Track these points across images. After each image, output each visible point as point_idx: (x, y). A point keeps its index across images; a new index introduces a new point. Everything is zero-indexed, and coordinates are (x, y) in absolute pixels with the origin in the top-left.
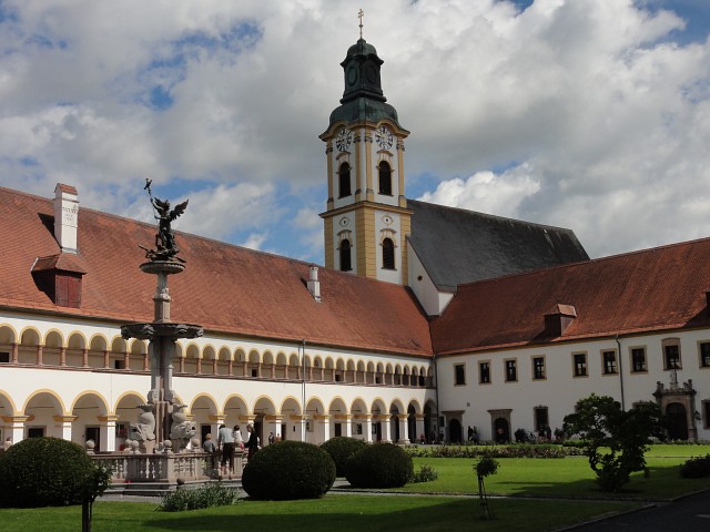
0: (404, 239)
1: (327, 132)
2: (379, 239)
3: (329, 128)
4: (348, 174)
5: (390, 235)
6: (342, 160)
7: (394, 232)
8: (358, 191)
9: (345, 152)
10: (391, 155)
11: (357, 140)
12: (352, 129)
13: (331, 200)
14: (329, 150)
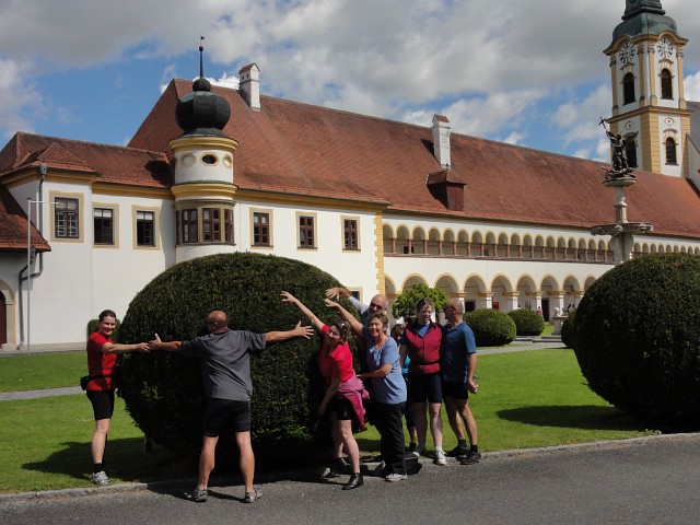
0: (684, 136)
1: (611, 47)
2: (662, 138)
3: (613, 43)
4: (633, 82)
5: (672, 135)
6: (626, 71)
7: (675, 131)
8: (643, 98)
9: (629, 64)
10: (671, 63)
11: (641, 52)
12: (635, 43)
13: (615, 107)
14: (613, 63)
